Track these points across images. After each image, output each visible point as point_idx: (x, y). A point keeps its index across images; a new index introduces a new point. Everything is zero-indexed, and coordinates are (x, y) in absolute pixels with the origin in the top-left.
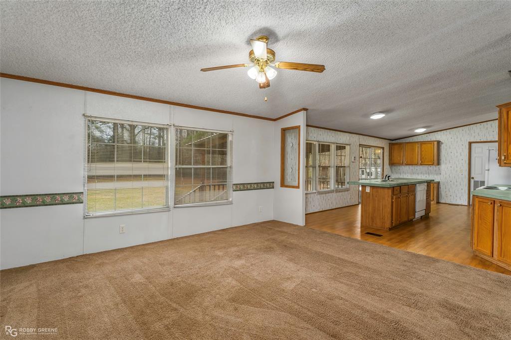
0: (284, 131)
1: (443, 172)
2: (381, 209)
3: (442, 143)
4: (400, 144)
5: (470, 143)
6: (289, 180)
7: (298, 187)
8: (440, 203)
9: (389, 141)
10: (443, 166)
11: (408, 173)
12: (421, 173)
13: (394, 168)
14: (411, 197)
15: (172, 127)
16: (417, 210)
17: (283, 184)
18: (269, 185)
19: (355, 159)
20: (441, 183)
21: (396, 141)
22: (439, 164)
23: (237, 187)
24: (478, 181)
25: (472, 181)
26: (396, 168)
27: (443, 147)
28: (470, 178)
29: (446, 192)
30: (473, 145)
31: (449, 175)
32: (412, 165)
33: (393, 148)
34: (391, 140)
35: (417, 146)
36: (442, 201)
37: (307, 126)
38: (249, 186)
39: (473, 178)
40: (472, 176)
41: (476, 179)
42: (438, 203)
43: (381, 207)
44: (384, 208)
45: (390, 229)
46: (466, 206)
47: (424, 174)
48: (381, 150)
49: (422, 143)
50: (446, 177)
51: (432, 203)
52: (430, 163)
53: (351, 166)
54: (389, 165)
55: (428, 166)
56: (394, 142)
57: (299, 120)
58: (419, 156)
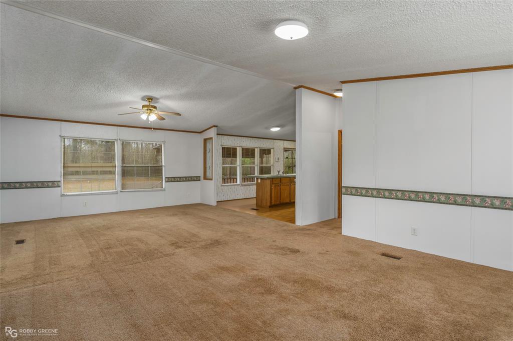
0: (205, 140)
6: (209, 175)
7: (212, 179)
14: (292, 187)
15: (119, 141)
17: (205, 178)
18: (197, 179)
19: (279, 159)
23: (169, 179)
37: (217, 134)
38: (184, 179)
45: (270, 207)
57: (212, 133)
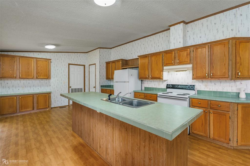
1: (52, 84)
5: (69, 64)
8: (52, 108)
10: (52, 80)
24: (73, 89)
25: (70, 89)
27: (52, 65)
28: (69, 87)
29: (54, 99)
31: (57, 86)
35: (33, 61)
39: (71, 87)
49: (38, 59)
50: (54, 88)
52: (46, 77)
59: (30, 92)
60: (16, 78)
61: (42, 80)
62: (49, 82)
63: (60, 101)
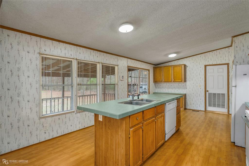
1: (188, 87)
2: (114, 147)
3: (187, 67)
4: (161, 67)
5: (206, 66)
8: (187, 109)
9: (153, 66)
10: (188, 83)
11: (166, 88)
12: (174, 88)
13: (157, 84)
16: (167, 132)
19: (123, 78)
20: (187, 95)
21: (158, 66)
22: (185, 81)
25: (207, 93)
26: (158, 85)
27: (188, 69)
28: (206, 91)
29: (190, 101)
30: (208, 67)
31: (192, 89)
32: (168, 82)
33: (156, 70)
34: (154, 65)
35: (171, 68)
36: (188, 107)
39: (208, 91)
40: (207, 90)
41: (210, 92)
42: (185, 109)
43: (114, 145)
44: (117, 146)
46: (204, 111)
47: (176, 88)
48: (148, 72)
49: (174, 66)
50: (190, 91)
51: (181, 109)
52: (180, 81)
53: (119, 84)
54: (154, 82)
55: (178, 83)
56: (157, 66)
58: (173, 76)
59: (176, 93)
60: (162, 82)
61: (180, 83)
62: (186, 85)
63: (195, 105)
